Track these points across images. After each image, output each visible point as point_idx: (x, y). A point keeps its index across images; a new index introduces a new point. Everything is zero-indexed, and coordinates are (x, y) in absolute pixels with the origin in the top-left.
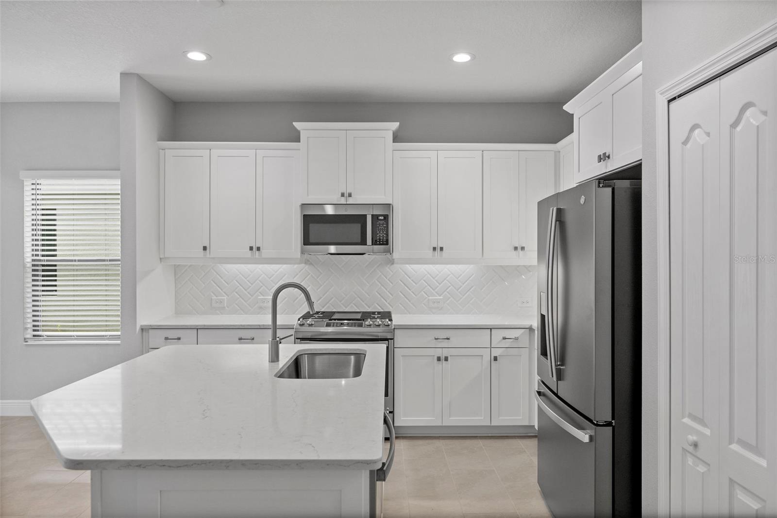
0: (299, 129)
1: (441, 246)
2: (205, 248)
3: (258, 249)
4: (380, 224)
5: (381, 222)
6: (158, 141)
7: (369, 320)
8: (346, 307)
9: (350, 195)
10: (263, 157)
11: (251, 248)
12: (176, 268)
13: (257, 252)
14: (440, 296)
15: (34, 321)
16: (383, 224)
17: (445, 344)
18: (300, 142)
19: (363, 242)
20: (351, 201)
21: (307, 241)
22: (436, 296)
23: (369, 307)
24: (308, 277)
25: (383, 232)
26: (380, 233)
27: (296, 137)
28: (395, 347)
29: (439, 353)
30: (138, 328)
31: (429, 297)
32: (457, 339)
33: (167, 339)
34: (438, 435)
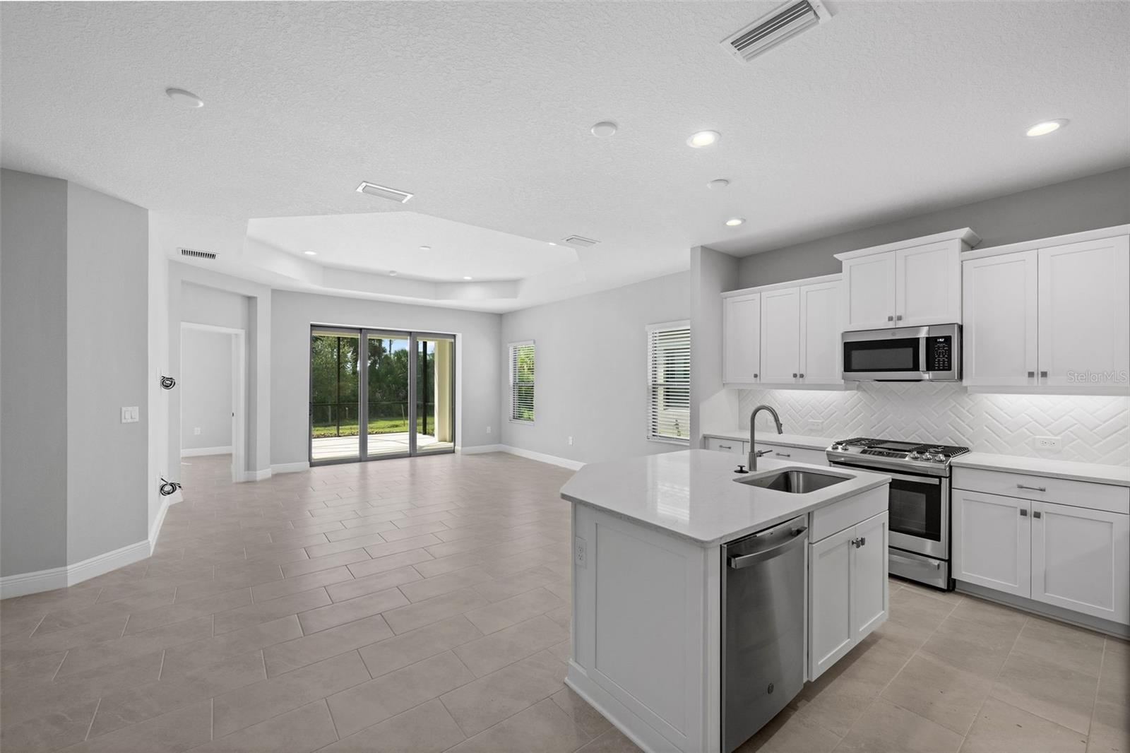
0: (840, 260)
1: (1043, 371)
2: (756, 376)
3: (802, 376)
4: (939, 348)
5: (941, 345)
6: (722, 292)
7: (927, 454)
8: (907, 438)
9: (900, 318)
10: (807, 292)
11: (795, 376)
12: (740, 392)
13: (801, 379)
14: (1056, 436)
15: (653, 425)
16: (944, 347)
17: (1037, 495)
18: (841, 272)
19: (916, 367)
20: (901, 324)
21: (848, 367)
22: (1049, 435)
23: (938, 441)
24: (861, 404)
25: (944, 356)
26: (939, 357)
27: (838, 268)
28: (953, 487)
29: (1025, 505)
30: (701, 436)
31: (1035, 435)
32: (1055, 492)
33: (721, 446)
34: (1029, 611)
